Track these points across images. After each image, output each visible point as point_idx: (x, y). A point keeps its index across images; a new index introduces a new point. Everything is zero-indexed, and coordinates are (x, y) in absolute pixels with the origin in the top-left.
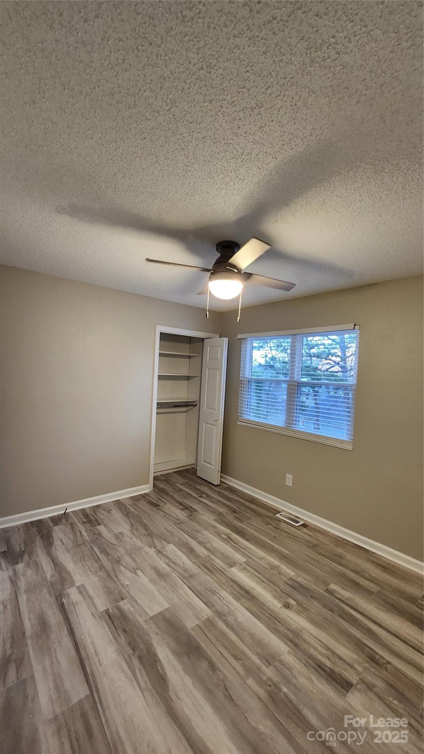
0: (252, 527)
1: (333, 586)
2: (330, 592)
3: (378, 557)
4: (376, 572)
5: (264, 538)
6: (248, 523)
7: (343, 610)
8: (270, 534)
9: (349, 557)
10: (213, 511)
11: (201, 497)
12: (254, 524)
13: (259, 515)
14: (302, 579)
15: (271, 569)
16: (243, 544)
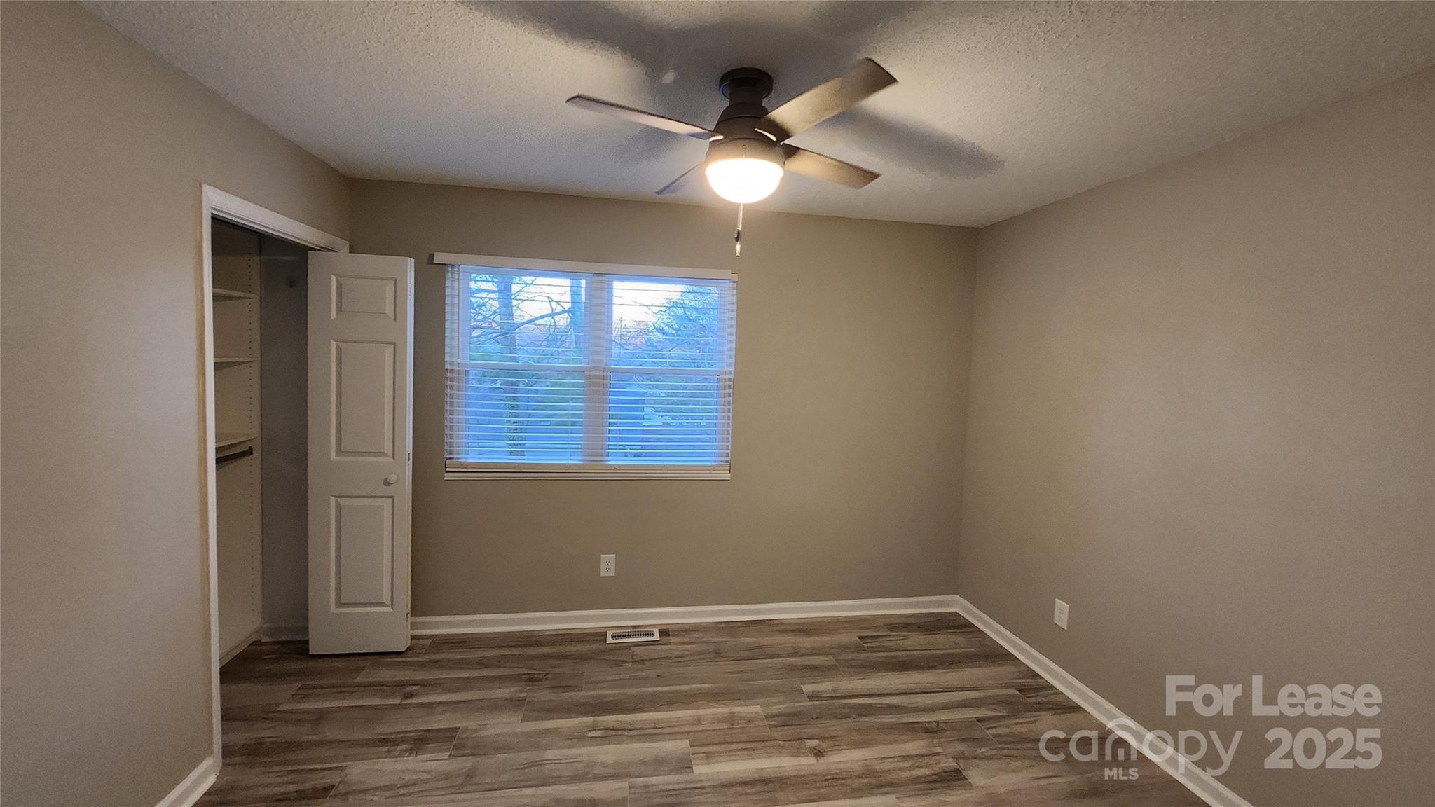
0: (602, 685)
1: (808, 688)
2: (813, 697)
3: (780, 623)
4: (805, 642)
5: (650, 689)
6: (587, 683)
7: (852, 707)
8: (647, 678)
9: (765, 641)
10: (497, 706)
11: (411, 695)
12: (603, 678)
13: (583, 658)
14: (778, 707)
15: (732, 724)
16: (643, 721)
